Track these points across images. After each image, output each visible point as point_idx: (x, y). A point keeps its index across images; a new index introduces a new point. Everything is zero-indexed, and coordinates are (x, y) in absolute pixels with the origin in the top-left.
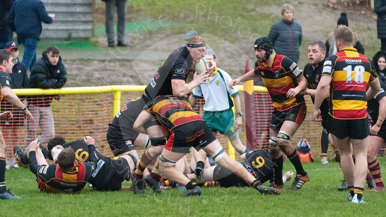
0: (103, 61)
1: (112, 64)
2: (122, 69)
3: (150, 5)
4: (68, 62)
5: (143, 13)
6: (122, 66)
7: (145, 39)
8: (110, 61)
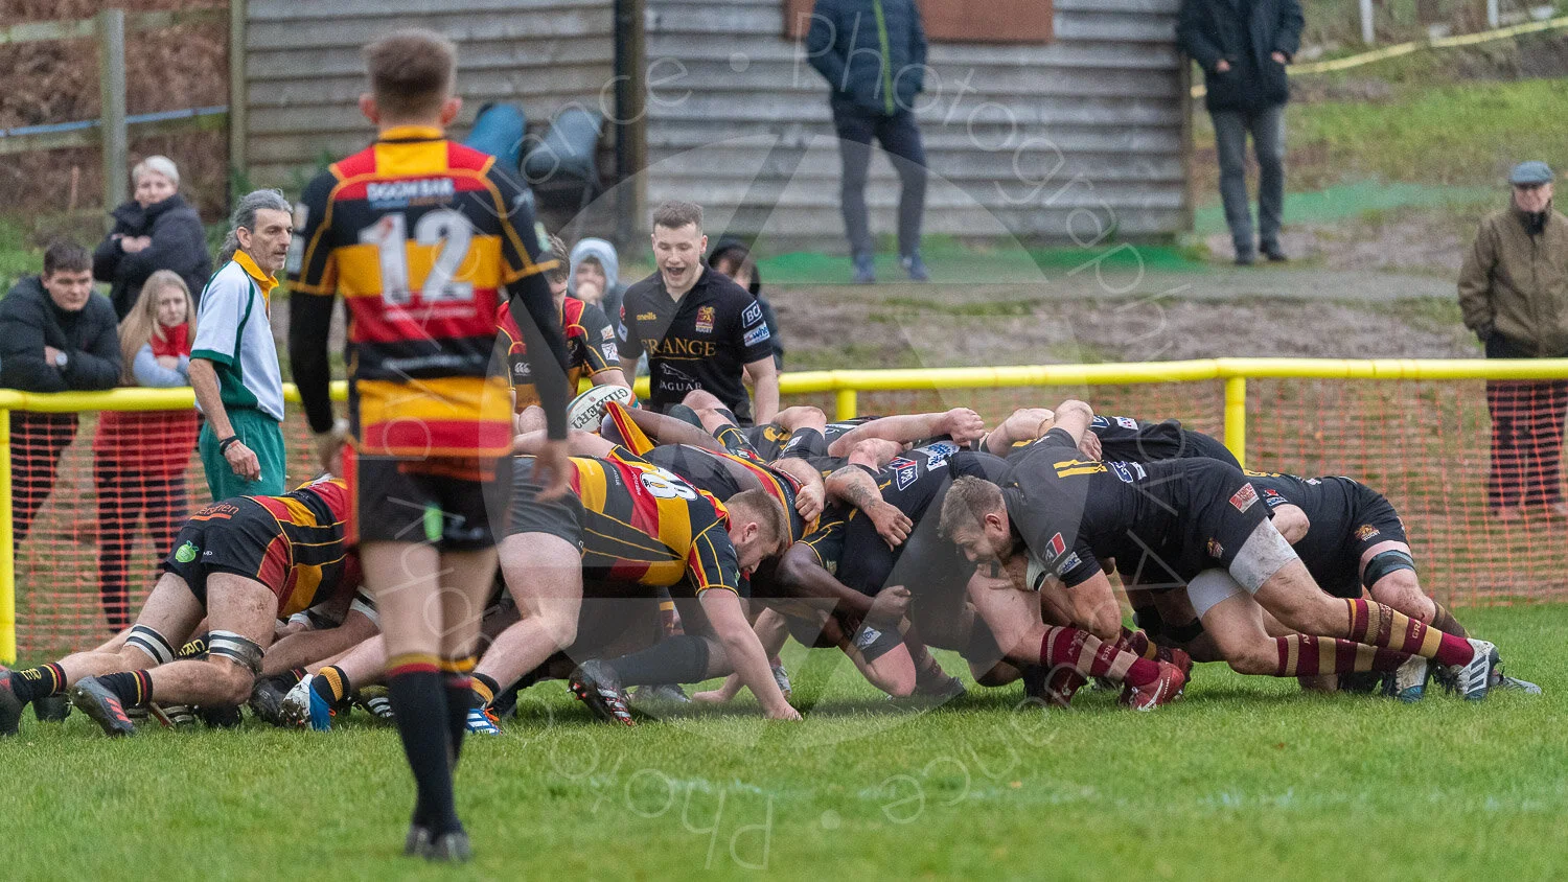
0: (1214, 303)
1: (1243, 312)
2: (1273, 326)
3: (1379, 136)
4: (1102, 306)
5: (1356, 162)
6: (1274, 316)
7: (1355, 239)
8: (1239, 302)
